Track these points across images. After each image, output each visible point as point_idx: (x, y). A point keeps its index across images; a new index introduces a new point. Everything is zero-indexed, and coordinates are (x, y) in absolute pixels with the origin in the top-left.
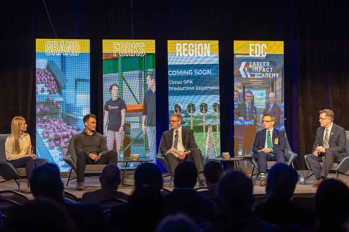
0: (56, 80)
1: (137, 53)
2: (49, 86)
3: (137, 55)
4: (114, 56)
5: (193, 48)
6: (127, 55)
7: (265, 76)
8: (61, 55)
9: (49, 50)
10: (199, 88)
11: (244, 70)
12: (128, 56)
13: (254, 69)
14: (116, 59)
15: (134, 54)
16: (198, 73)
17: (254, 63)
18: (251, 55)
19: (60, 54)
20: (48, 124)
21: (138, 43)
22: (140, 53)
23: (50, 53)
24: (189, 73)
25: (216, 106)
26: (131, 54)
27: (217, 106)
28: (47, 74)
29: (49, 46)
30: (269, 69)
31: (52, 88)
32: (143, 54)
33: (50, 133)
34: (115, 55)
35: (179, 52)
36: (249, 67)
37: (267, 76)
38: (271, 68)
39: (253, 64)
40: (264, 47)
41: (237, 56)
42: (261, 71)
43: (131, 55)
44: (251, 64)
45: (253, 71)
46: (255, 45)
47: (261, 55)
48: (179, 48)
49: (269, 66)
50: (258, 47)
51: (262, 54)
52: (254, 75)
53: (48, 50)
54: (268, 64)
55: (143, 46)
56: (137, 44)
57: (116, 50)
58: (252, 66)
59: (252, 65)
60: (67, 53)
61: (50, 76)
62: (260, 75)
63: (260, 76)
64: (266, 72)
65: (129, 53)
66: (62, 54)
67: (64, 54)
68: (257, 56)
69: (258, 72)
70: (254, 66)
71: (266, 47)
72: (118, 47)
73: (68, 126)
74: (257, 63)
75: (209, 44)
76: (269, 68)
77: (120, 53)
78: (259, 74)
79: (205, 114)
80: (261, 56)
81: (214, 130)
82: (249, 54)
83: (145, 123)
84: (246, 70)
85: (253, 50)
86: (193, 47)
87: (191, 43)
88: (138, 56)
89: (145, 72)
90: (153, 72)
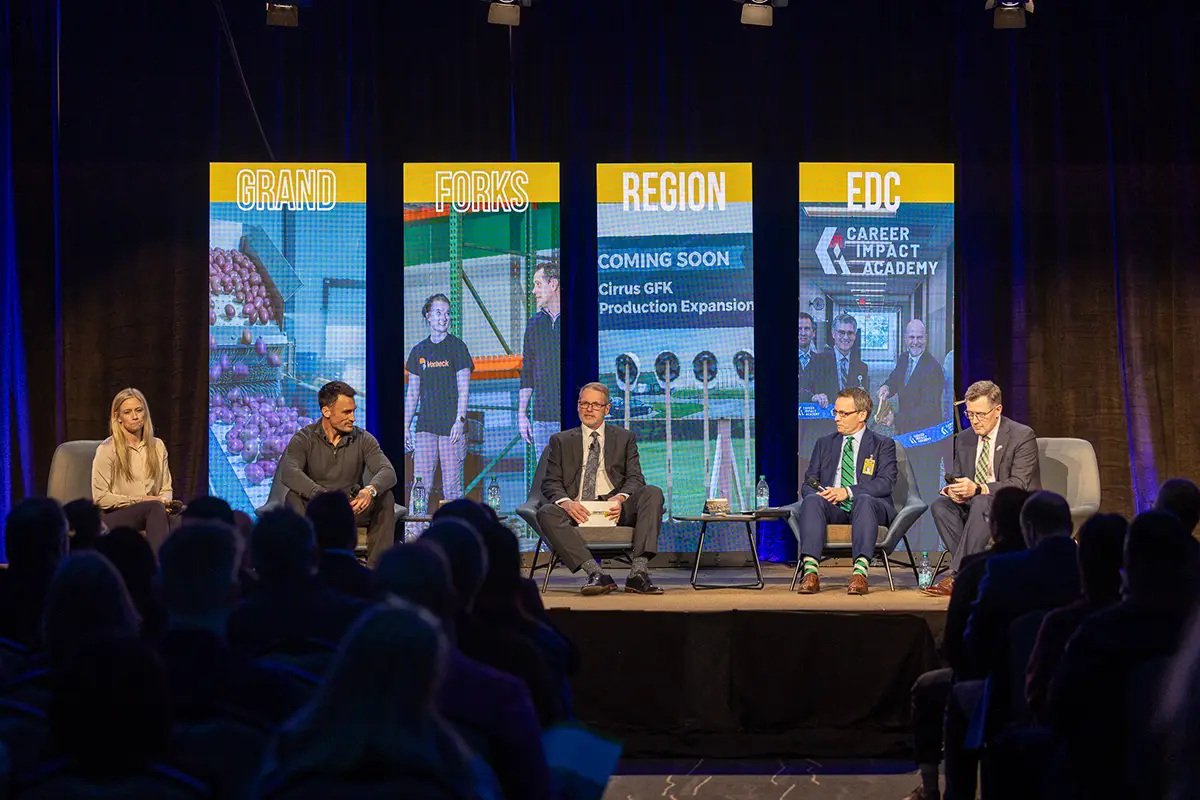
0: (266, 282)
1: (505, 203)
2: (247, 302)
3: (507, 208)
4: (437, 210)
5: (673, 187)
6: (476, 208)
7: (895, 271)
8: (281, 209)
9: (249, 194)
10: (691, 307)
11: (830, 250)
12: (478, 210)
13: (861, 248)
14: (444, 220)
15: (495, 204)
16: (686, 260)
17: (862, 229)
18: (852, 208)
19: (279, 207)
20: (245, 413)
21: (509, 172)
22: (514, 203)
23: (251, 204)
24: (661, 260)
25: (742, 360)
26: (486, 204)
27: (746, 362)
28: (242, 266)
29: (246, 184)
30: (906, 248)
31: (256, 308)
32: (525, 204)
33: (249, 438)
34: (440, 208)
35: (631, 200)
36: (846, 242)
37: (900, 270)
38: (915, 247)
39: (857, 233)
40: (892, 180)
41: (807, 209)
42: (883, 256)
43: (486, 208)
44: (852, 233)
45: (858, 256)
46: (864, 174)
47: (883, 205)
48: (631, 186)
49: (907, 239)
50: (873, 181)
51: (887, 204)
52: (860, 268)
53: (246, 196)
54: (906, 234)
55: (525, 180)
56: (506, 175)
57: (443, 195)
58: (856, 239)
59: (854, 237)
60: (300, 204)
61: (250, 270)
62: (879, 265)
63: (879, 271)
64: (900, 259)
65: (481, 203)
66: (285, 205)
67: (292, 207)
68: (869, 208)
69: (875, 258)
70: (862, 239)
71: (897, 182)
72: (448, 183)
73: (301, 418)
74: (871, 229)
75: (722, 175)
76: (909, 246)
77: (456, 203)
78: (877, 263)
79: (711, 385)
80: (883, 210)
81: (737, 432)
82: (845, 205)
83: (528, 412)
84: (837, 250)
85: (858, 191)
86: (674, 183)
87: (668, 173)
88: (510, 210)
89: (528, 257)
90: (553, 258)
